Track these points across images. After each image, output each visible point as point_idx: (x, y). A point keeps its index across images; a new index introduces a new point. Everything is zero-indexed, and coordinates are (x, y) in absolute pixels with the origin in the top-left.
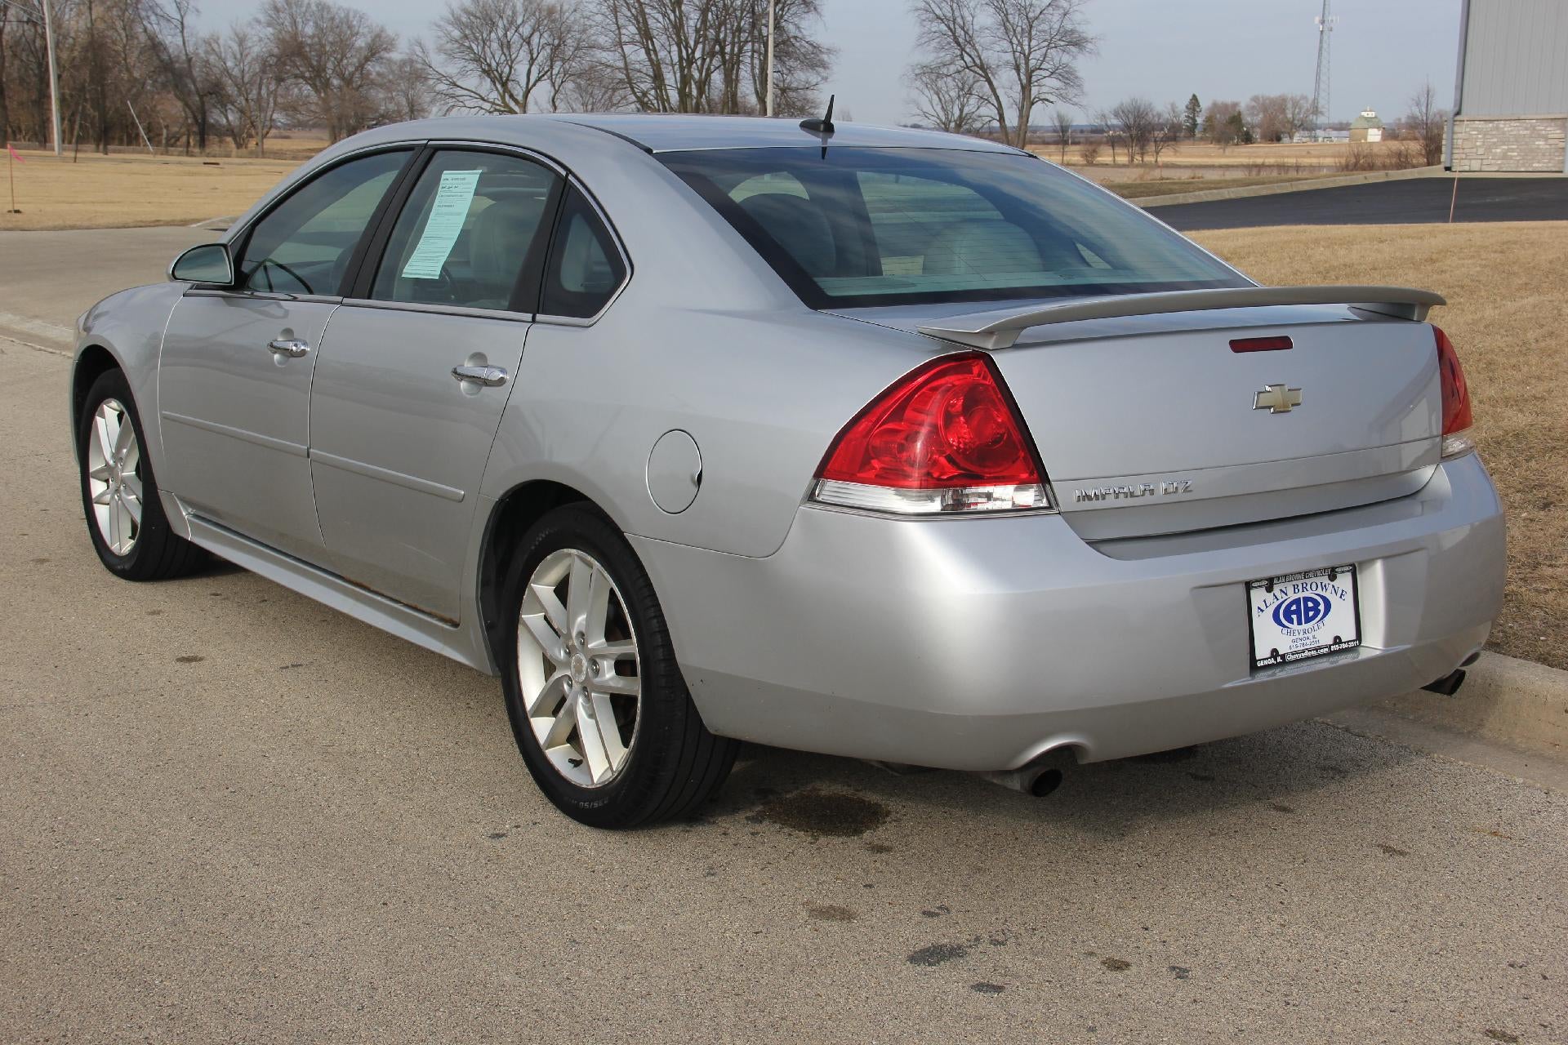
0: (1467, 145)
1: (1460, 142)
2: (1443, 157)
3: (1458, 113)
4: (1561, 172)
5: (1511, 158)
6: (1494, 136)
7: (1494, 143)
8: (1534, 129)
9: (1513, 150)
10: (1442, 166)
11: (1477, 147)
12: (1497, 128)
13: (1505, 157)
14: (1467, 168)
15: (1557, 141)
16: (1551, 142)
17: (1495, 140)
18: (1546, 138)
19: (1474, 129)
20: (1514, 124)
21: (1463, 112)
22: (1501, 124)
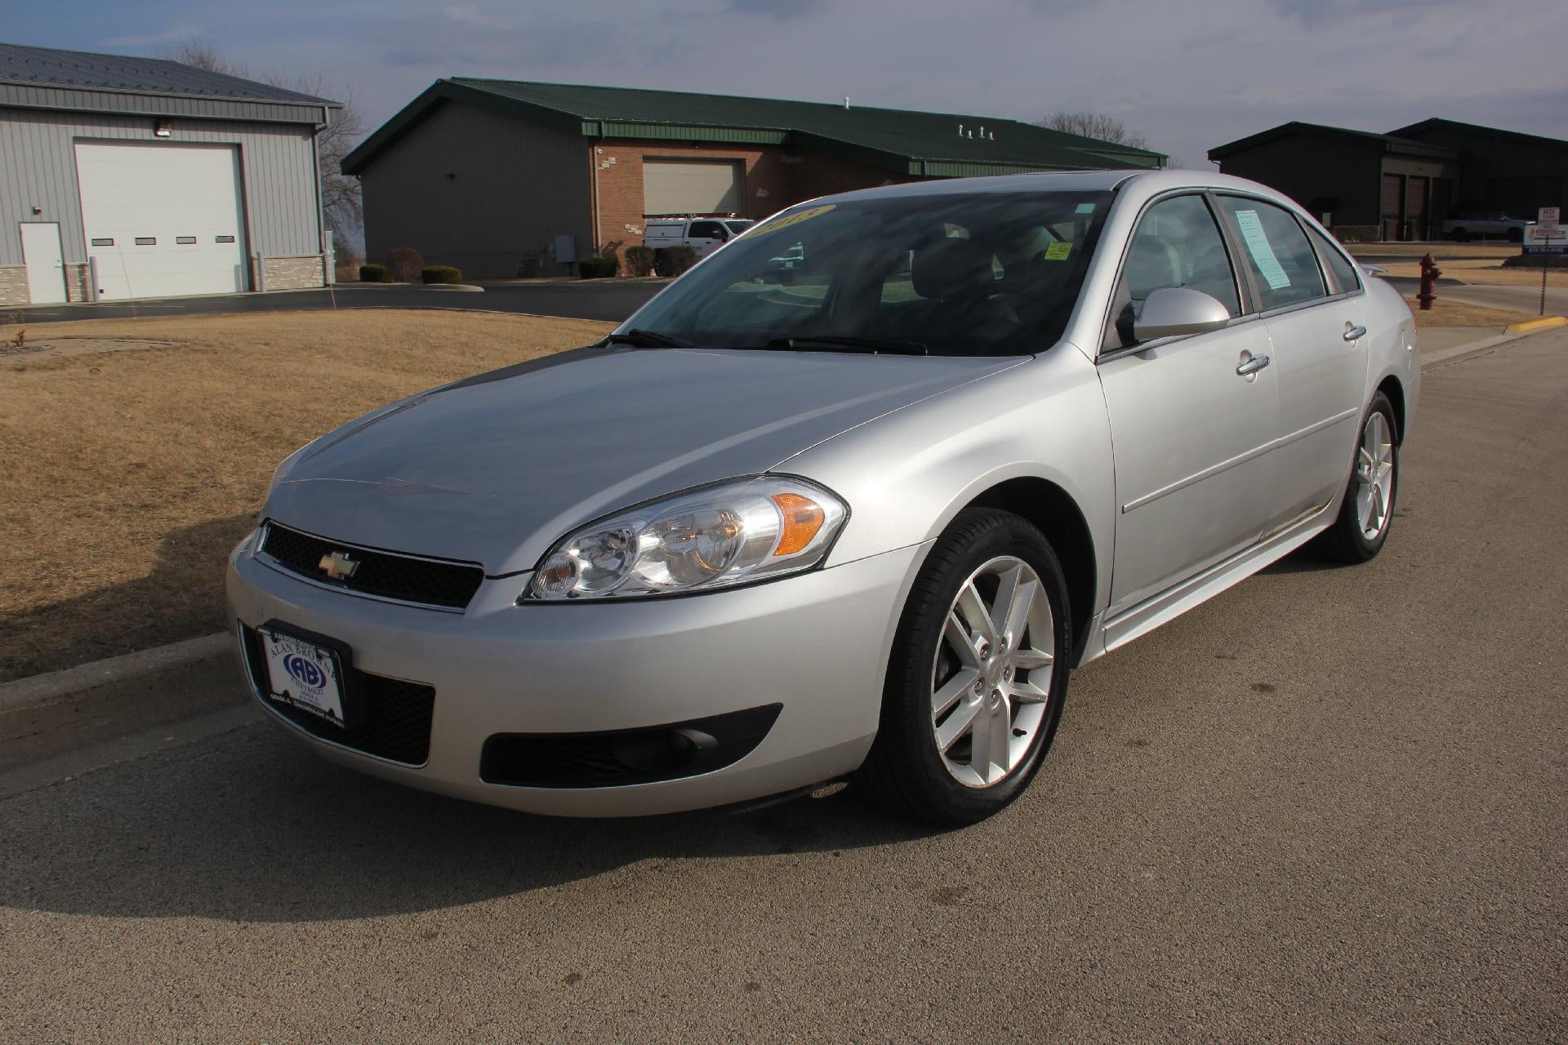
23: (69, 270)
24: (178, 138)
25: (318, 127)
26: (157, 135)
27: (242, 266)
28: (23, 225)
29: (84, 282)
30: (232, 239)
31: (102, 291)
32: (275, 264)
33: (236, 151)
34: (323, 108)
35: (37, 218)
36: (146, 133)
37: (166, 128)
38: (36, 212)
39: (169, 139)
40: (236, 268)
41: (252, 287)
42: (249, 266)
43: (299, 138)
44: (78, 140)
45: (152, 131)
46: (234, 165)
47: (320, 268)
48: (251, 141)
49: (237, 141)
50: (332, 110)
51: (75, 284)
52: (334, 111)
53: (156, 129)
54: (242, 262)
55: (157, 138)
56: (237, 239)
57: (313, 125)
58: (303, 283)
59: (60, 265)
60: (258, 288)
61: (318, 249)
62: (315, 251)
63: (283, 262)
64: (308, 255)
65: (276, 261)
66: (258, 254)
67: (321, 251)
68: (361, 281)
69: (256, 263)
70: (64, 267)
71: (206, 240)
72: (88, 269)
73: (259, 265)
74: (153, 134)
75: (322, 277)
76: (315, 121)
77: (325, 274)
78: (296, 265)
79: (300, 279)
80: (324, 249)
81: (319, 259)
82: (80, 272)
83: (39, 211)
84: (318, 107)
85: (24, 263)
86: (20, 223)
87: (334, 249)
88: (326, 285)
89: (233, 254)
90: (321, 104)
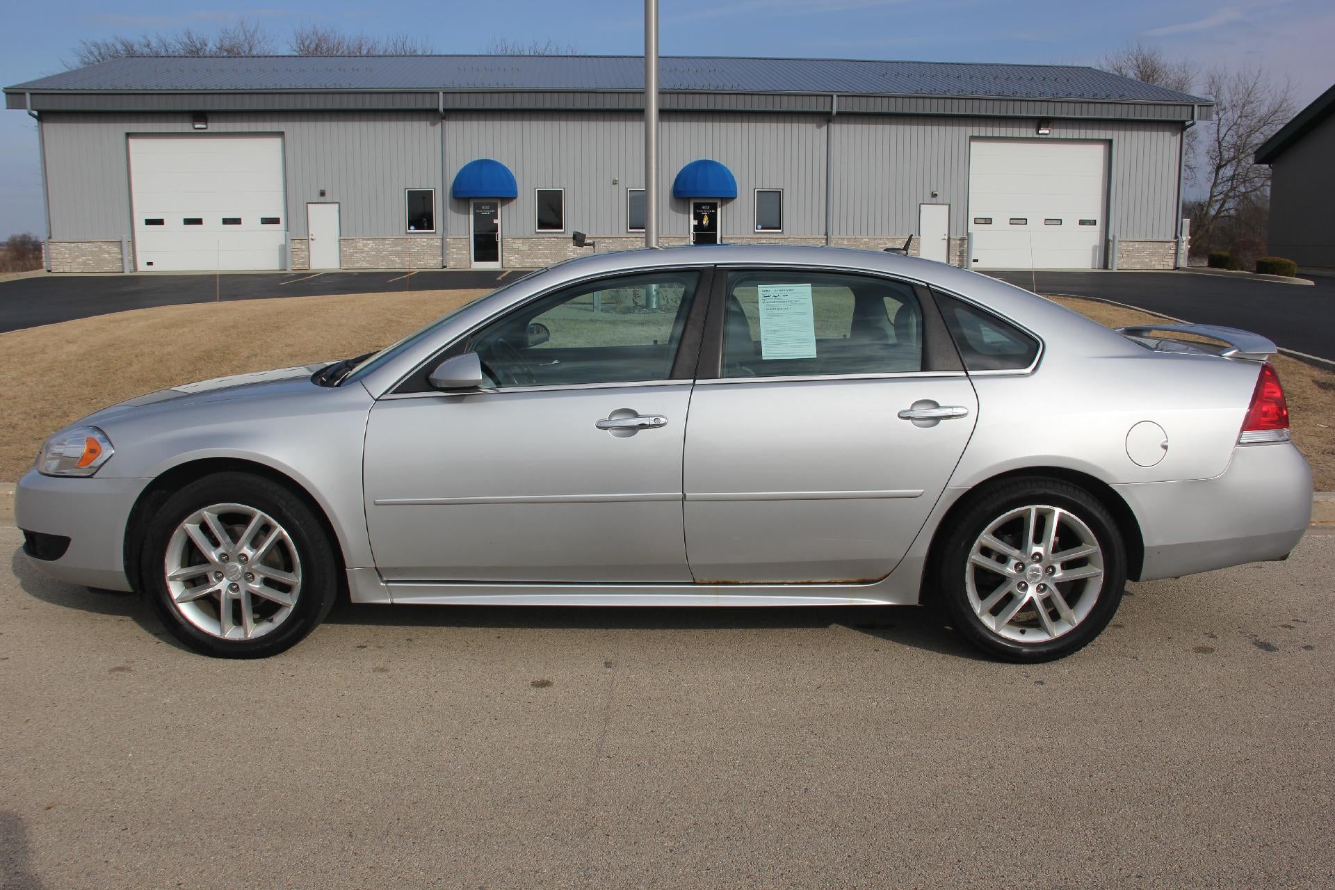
0: (59, 256)
1: (54, 255)
2: (44, 264)
3: (50, 238)
4: (123, 272)
5: (89, 264)
6: (77, 251)
7: (77, 256)
8: (100, 247)
9: (89, 260)
10: (45, 270)
11: (66, 258)
12: (78, 247)
13: (85, 263)
14: (61, 271)
15: (116, 255)
16: (112, 255)
17: (77, 254)
18: (109, 253)
19: (62, 247)
20: (87, 244)
21: (53, 236)
22: (80, 244)
23: (952, 242)
24: (1056, 136)
25: (1187, 123)
26: (1038, 133)
27: (1100, 246)
28: (922, 206)
29: (962, 253)
30: (1094, 223)
31: (976, 261)
32: (1128, 246)
33: (1108, 147)
34: (1193, 106)
35: (934, 200)
36: (1030, 132)
37: (1047, 127)
38: (934, 195)
39: (1048, 136)
40: (1095, 248)
41: (1106, 266)
42: (1106, 246)
43: (1168, 134)
44: (973, 138)
45: (1035, 130)
46: (1104, 158)
47: (1173, 252)
48: (1120, 137)
49: (1109, 137)
50: (1203, 108)
51: (955, 253)
52: (1204, 109)
53: (1039, 129)
54: (1100, 243)
55: (1038, 136)
56: (1098, 223)
57: (1183, 122)
58: (1154, 265)
59: (946, 238)
60: (1110, 267)
61: (1174, 236)
62: (1170, 236)
63: (1137, 245)
64: (1162, 239)
65: (1131, 244)
66: (1114, 237)
67: (1176, 237)
68: (1208, 266)
69: (1111, 243)
70: (949, 239)
71: (1071, 223)
72: (966, 242)
73: (1113, 245)
74: (1035, 132)
75: (1173, 260)
76: (1184, 118)
77: (1176, 258)
78: (1150, 249)
79: (1151, 261)
80: (1179, 235)
81: (1172, 244)
82: (960, 245)
83: (936, 195)
84: (1187, 105)
85: (919, 235)
86: (921, 204)
87: (1190, 235)
88: (1176, 268)
89: (1093, 235)
90: (1191, 102)
